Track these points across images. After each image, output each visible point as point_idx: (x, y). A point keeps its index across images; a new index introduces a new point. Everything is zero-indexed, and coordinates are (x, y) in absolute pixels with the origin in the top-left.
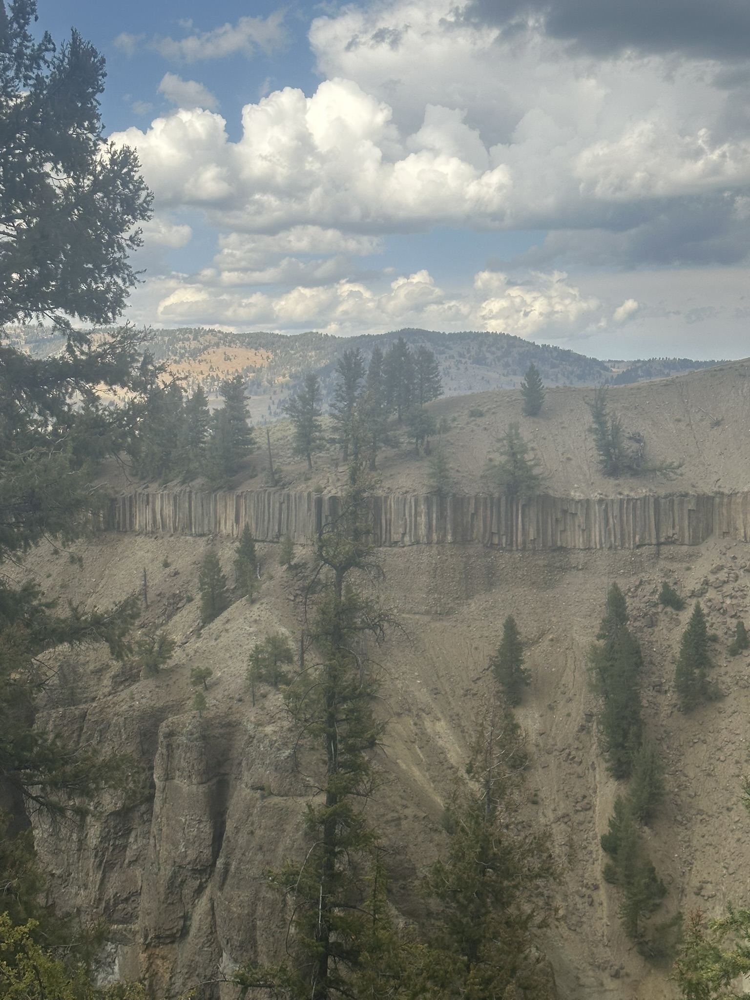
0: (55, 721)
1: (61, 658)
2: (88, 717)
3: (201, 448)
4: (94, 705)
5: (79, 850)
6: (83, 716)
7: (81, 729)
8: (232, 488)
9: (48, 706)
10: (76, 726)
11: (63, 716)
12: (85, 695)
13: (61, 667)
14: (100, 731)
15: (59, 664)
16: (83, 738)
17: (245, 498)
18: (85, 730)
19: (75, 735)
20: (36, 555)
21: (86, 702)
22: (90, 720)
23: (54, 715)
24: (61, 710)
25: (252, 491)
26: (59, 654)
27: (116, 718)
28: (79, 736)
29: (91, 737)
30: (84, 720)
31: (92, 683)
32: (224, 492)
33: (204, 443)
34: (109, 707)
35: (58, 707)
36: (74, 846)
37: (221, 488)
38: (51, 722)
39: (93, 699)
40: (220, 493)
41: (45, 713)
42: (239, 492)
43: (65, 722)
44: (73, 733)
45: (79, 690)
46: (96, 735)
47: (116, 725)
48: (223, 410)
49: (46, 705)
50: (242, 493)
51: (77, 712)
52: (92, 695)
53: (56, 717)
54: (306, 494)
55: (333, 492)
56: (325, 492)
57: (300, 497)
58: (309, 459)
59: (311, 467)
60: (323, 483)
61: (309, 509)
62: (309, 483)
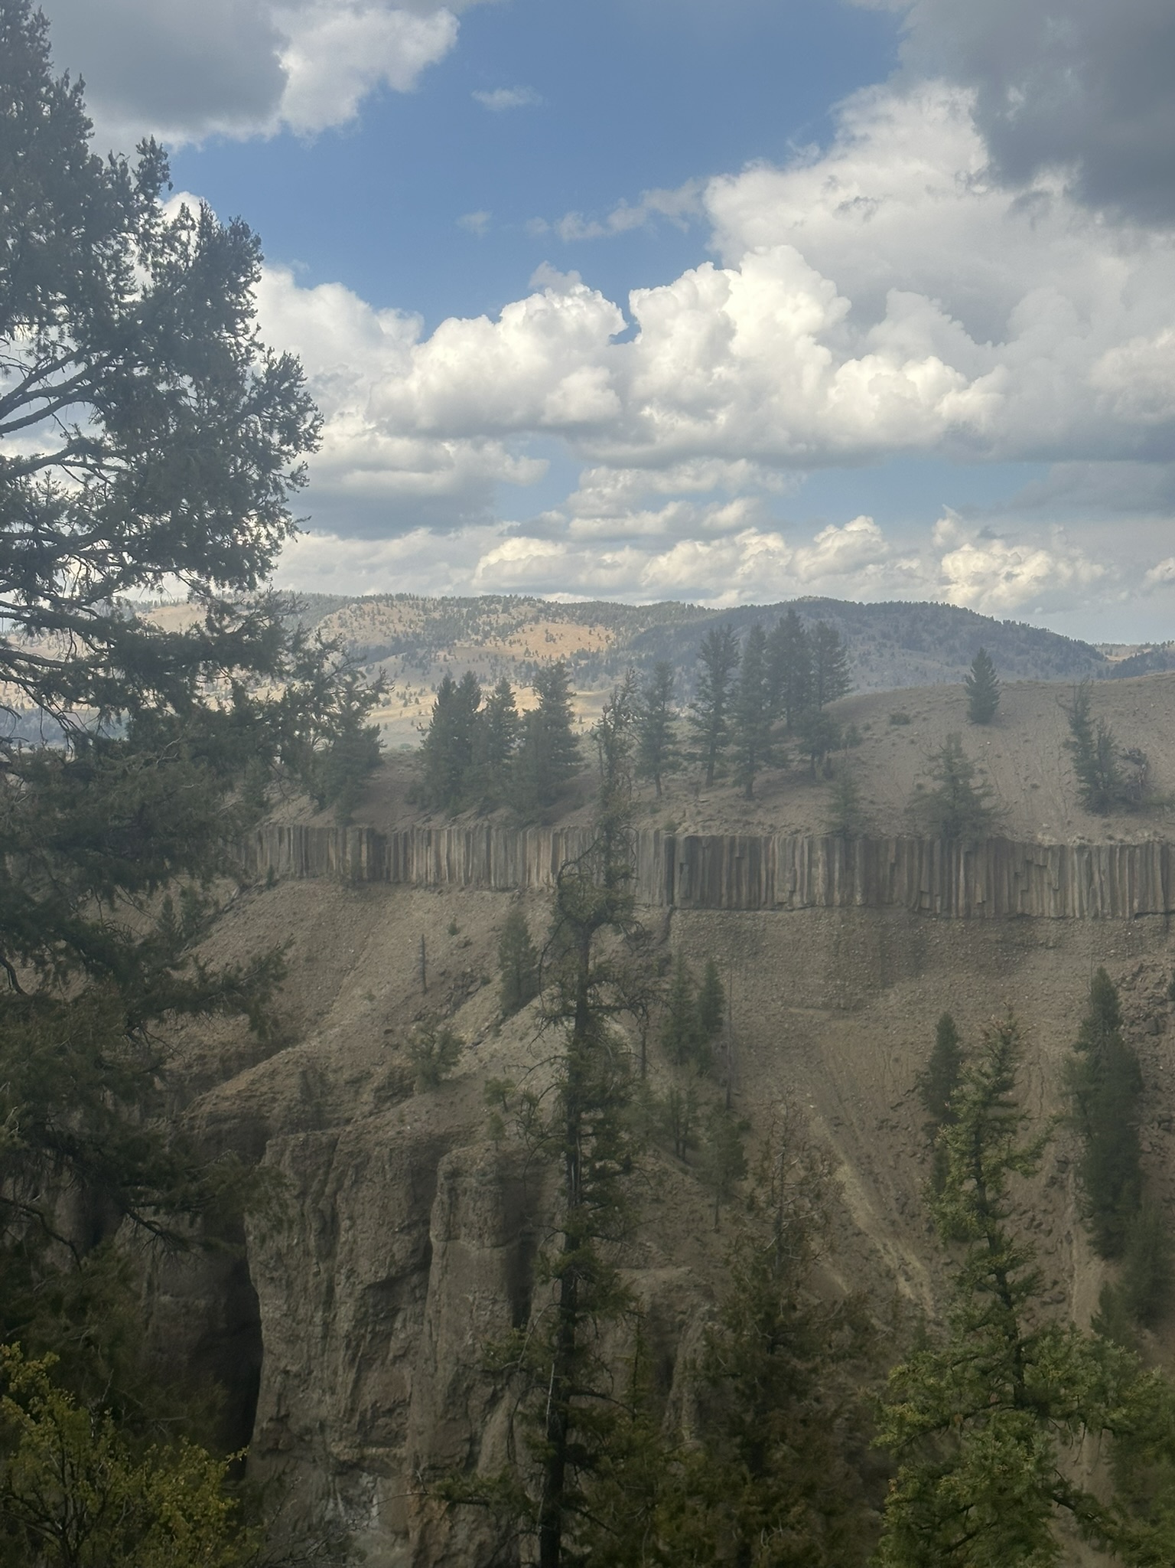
0: (293, 1151)
1: (304, 1060)
2: (339, 1146)
3: (505, 766)
4: (349, 1128)
5: (324, 1337)
6: (333, 1145)
7: (330, 1163)
8: (547, 823)
9: (286, 1130)
10: (322, 1159)
11: (305, 1144)
12: (336, 1116)
13: (304, 1074)
14: (356, 1167)
15: (300, 1070)
16: (333, 1176)
17: (566, 838)
18: (335, 1164)
19: (321, 1172)
20: (273, 915)
21: (338, 1124)
22: (341, 1151)
23: (293, 1143)
24: (302, 1136)
25: (576, 828)
26: (301, 1056)
27: (377, 1149)
28: (327, 1173)
29: (344, 1174)
30: (334, 1150)
31: (346, 1098)
32: (537, 828)
33: (510, 758)
34: (369, 1132)
35: (297, 1132)
36: (318, 1332)
37: (532, 822)
38: (288, 1153)
39: (348, 1121)
40: (530, 831)
41: (280, 1140)
42: (558, 828)
43: (308, 1153)
44: (319, 1168)
45: (329, 1108)
46: (350, 1173)
47: (378, 1158)
48: (539, 711)
49: (281, 1128)
50: (562, 830)
51: (324, 1139)
52: (346, 1115)
53: (296, 1146)
54: (651, 833)
55: (691, 830)
56: (680, 829)
57: (644, 837)
58: (658, 784)
59: (661, 794)
60: (676, 818)
61: (657, 854)
62: (658, 816)
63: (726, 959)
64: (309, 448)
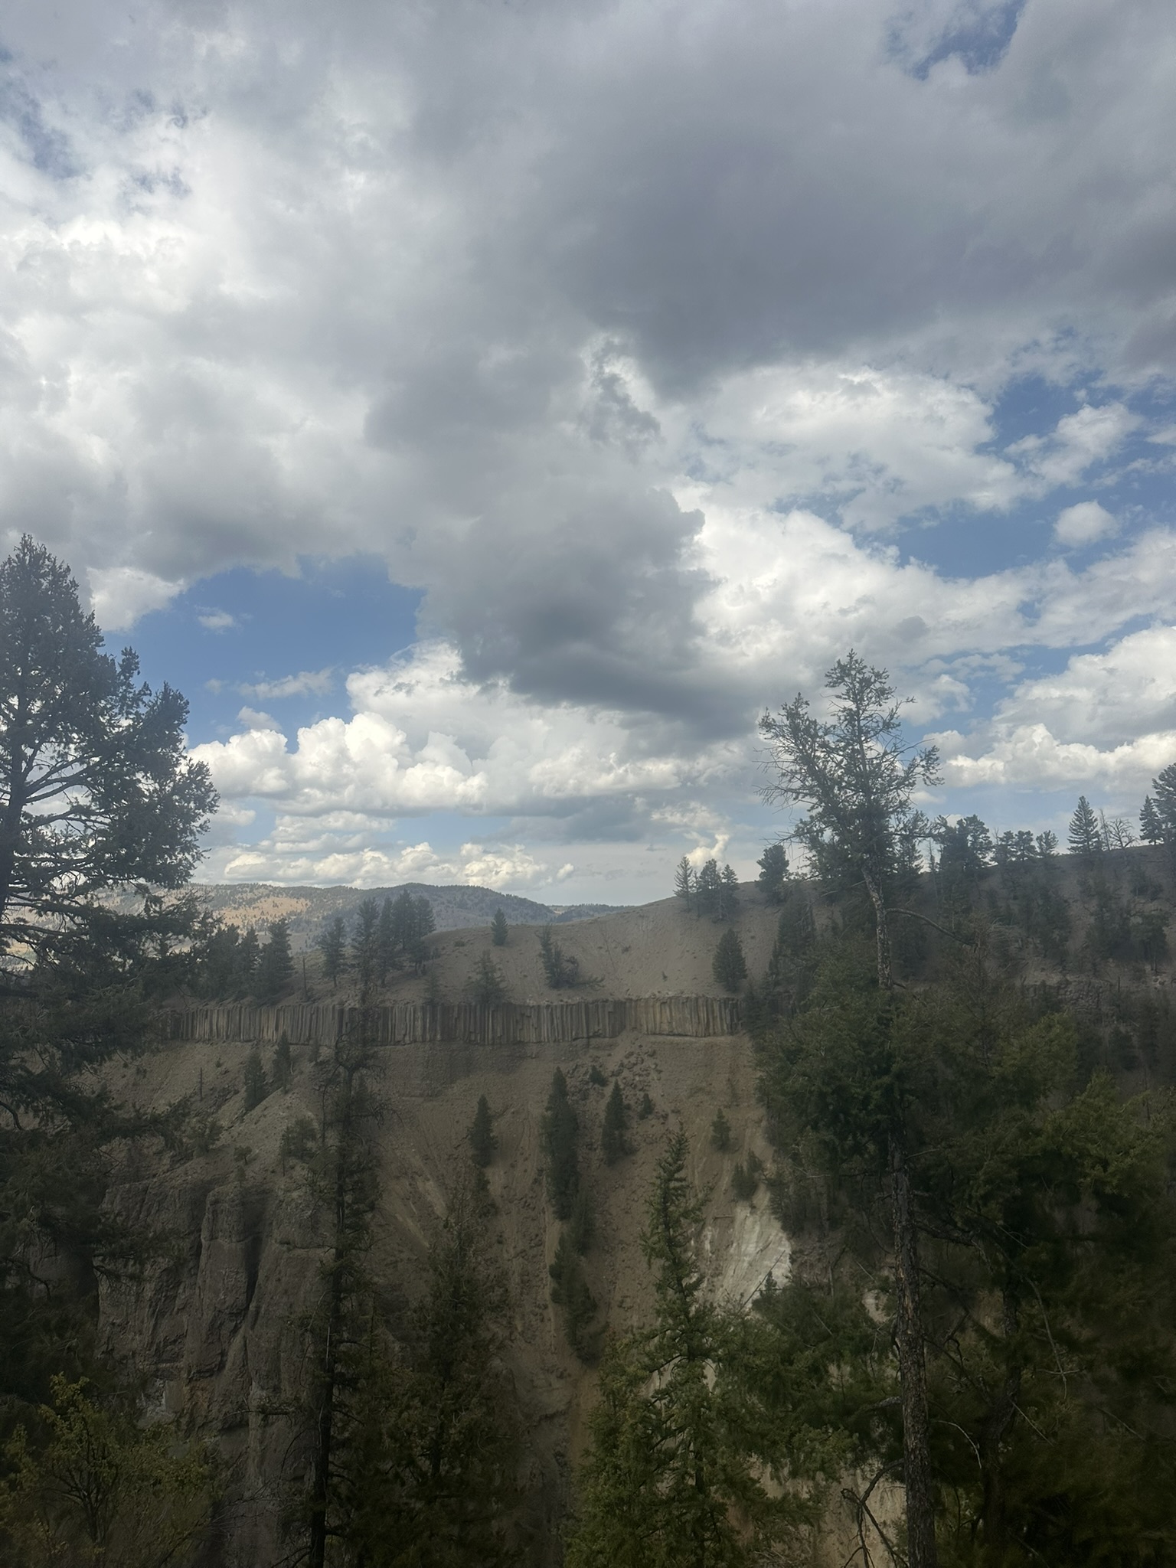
0: (122, 1195)
2: (149, 1190)
3: (251, 973)
4: (155, 1180)
5: (136, 1302)
6: (145, 1190)
7: (143, 1200)
8: (274, 1004)
9: (118, 1183)
10: (139, 1198)
11: (129, 1191)
12: (148, 1173)
13: (129, 1150)
14: (159, 1201)
16: (145, 1207)
17: (284, 1011)
18: (146, 1201)
19: (138, 1206)
21: (149, 1178)
22: (150, 1193)
23: (122, 1190)
24: (127, 1186)
25: (289, 1006)
27: (172, 1190)
28: (141, 1207)
29: (151, 1206)
30: (146, 1193)
31: (153, 1164)
32: (268, 1006)
33: (254, 969)
34: (167, 1181)
35: (125, 1183)
36: (133, 1299)
37: (265, 1004)
38: (118, 1196)
39: (154, 1176)
40: (264, 1008)
41: (114, 1189)
42: (279, 1006)
43: (130, 1195)
44: (137, 1204)
46: (155, 1205)
47: (172, 1196)
48: (270, 944)
49: (115, 1182)
50: (282, 1007)
51: (141, 1187)
52: (154, 1172)
54: (331, 1007)
55: (352, 1004)
56: (347, 1004)
57: (327, 1009)
58: (335, 980)
59: (336, 986)
60: (344, 998)
61: (333, 1018)
62: (334, 998)
63: (369, 1073)
64: (211, 812)
